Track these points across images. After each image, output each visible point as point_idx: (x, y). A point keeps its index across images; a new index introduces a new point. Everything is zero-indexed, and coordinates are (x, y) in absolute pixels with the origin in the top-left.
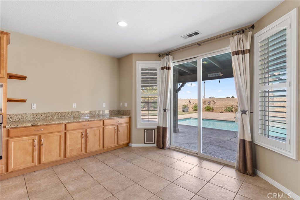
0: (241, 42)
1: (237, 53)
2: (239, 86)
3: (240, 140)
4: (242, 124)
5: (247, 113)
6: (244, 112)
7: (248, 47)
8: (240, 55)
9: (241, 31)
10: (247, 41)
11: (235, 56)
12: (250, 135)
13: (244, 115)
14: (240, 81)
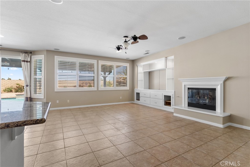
0: (26, 57)
1: (24, 61)
2: (25, 75)
3: (26, 97)
4: (26, 91)
5: (28, 86)
6: (27, 86)
7: (29, 60)
8: (26, 63)
9: (26, 52)
10: (29, 58)
11: (23, 62)
12: (30, 95)
13: (27, 87)
14: (26, 73)
